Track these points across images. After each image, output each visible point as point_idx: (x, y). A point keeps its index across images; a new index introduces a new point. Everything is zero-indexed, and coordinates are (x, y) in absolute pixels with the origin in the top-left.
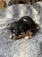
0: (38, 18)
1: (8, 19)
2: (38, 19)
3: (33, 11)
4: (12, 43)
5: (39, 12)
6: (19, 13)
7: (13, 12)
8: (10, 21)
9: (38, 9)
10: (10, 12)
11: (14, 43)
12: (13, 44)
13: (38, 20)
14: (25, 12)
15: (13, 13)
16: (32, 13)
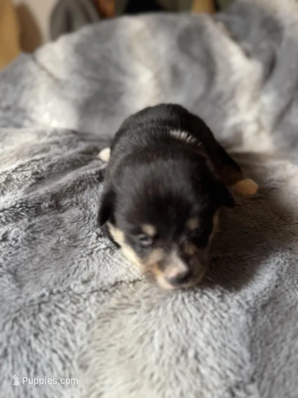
0: (262, 111)
1: (41, 134)
2: (258, 121)
3: (220, 65)
4: (49, 316)
5: (270, 67)
6: (120, 84)
7: (77, 82)
8: (55, 149)
9: (264, 45)
10: (57, 81)
11: (62, 315)
12: (54, 318)
13: (261, 128)
14: (166, 76)
15: (78, 89)
16: (220, 78)
